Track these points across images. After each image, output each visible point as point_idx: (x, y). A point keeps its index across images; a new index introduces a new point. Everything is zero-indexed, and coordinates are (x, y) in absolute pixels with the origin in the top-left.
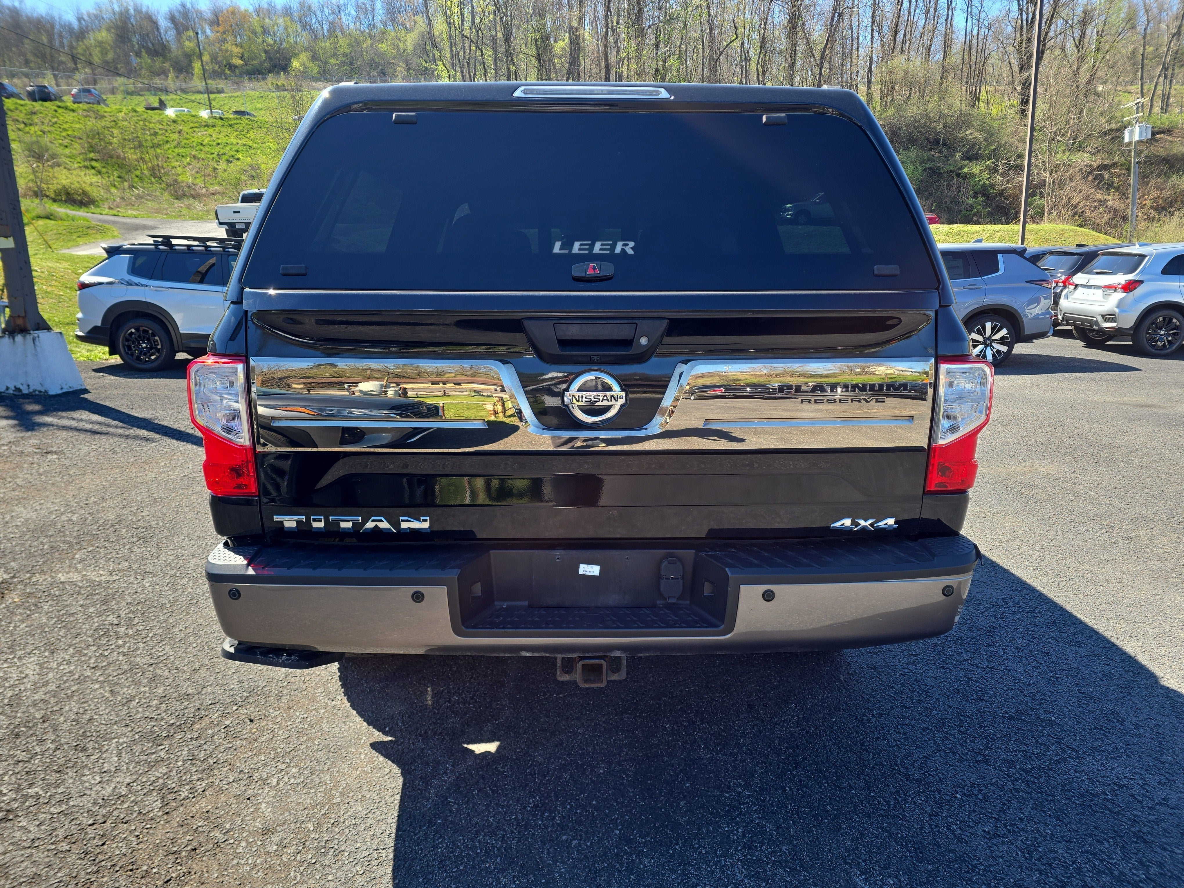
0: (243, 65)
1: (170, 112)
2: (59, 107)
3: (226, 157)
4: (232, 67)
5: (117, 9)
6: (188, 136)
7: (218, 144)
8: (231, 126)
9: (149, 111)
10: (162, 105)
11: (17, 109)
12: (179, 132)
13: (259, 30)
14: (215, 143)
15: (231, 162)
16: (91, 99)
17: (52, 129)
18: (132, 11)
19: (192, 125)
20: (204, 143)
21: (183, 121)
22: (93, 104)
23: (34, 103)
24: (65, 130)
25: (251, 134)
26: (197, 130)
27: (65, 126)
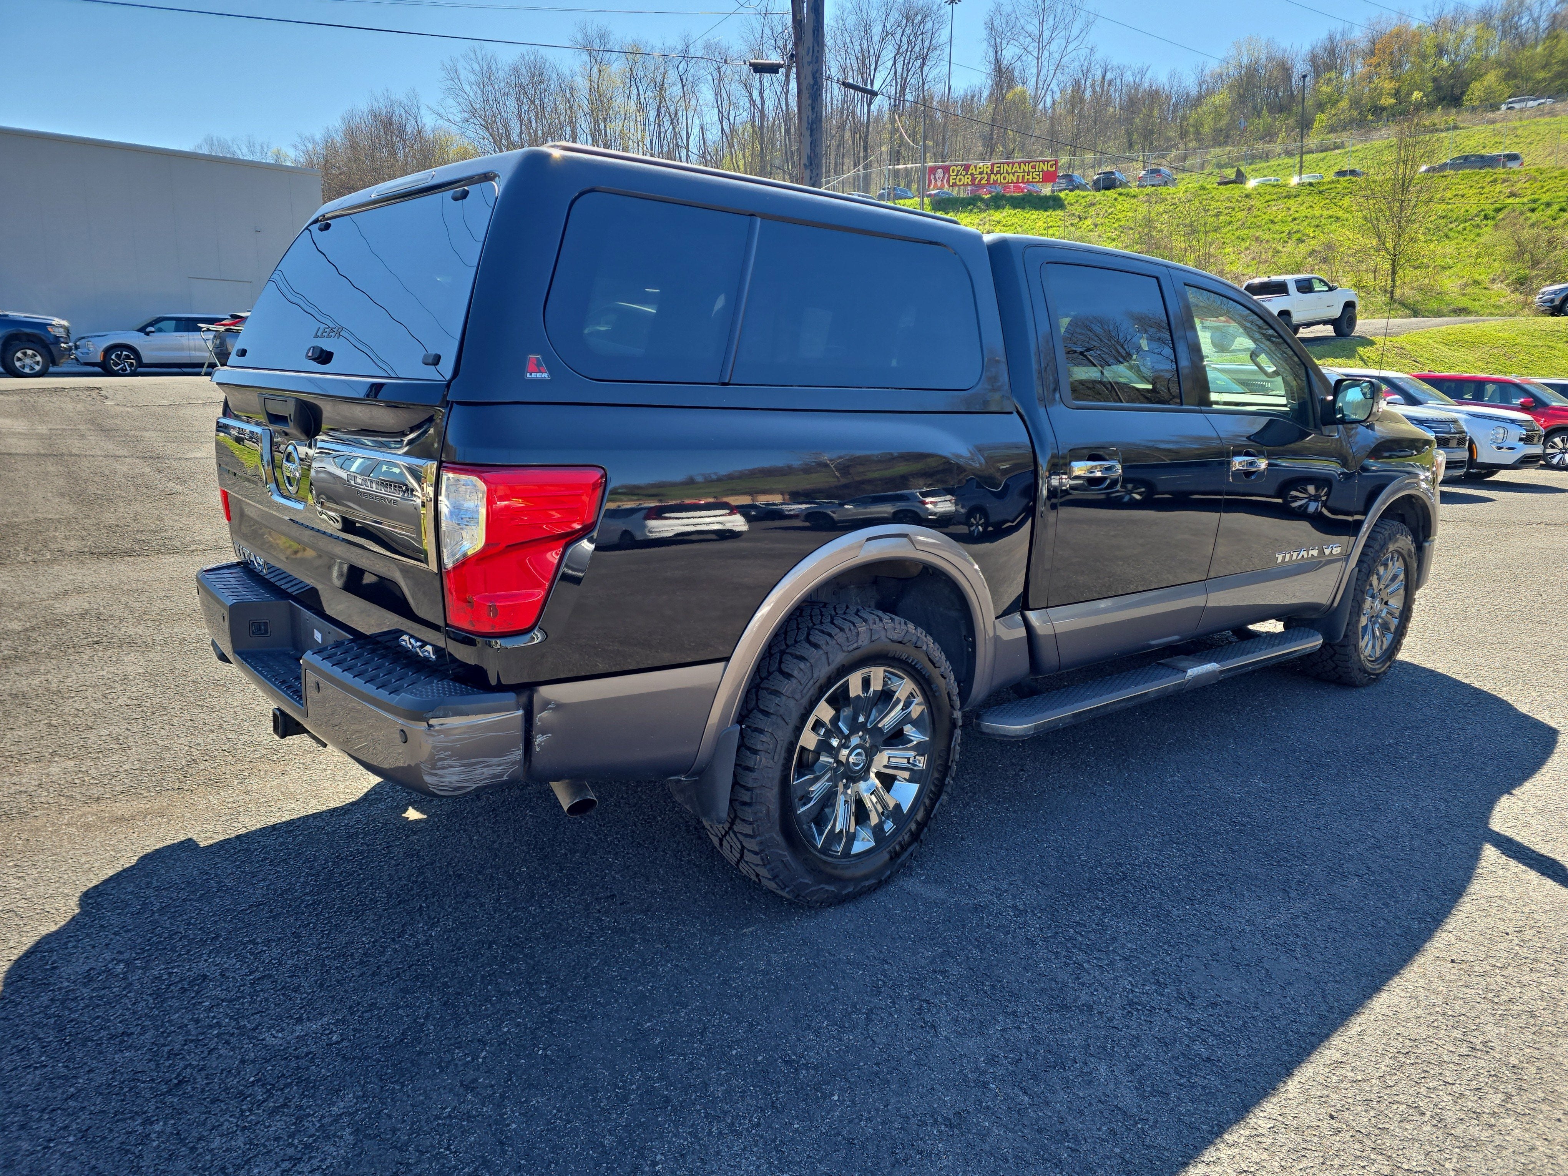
0: (1396, 104)
1: (1251, 184)
2: (1120, 194)
3: (1299, 235)
4: (1377, 110)
5: (1245, 61)
6: (1259, 213)
7: (1295, 219)
8: (1320, 192)
9: (1222, 187)
10: (1240, 178)
11: (1077, 202)
12: (1249, 209)
13: (1431, 51)
14: (1290, 219)
15: (1303, 241)
16: (1157, 180)
17: (1106, 220)
18: (1263, 61)
19: (1268, 198)
20: (1276, 220)
21: (1259, 194)
22: (1159, 186)
23: (1097, 194)
24: (1118, 220)
25: (1346, 202)
26: (1273, 203)
27: (1120, 216)
